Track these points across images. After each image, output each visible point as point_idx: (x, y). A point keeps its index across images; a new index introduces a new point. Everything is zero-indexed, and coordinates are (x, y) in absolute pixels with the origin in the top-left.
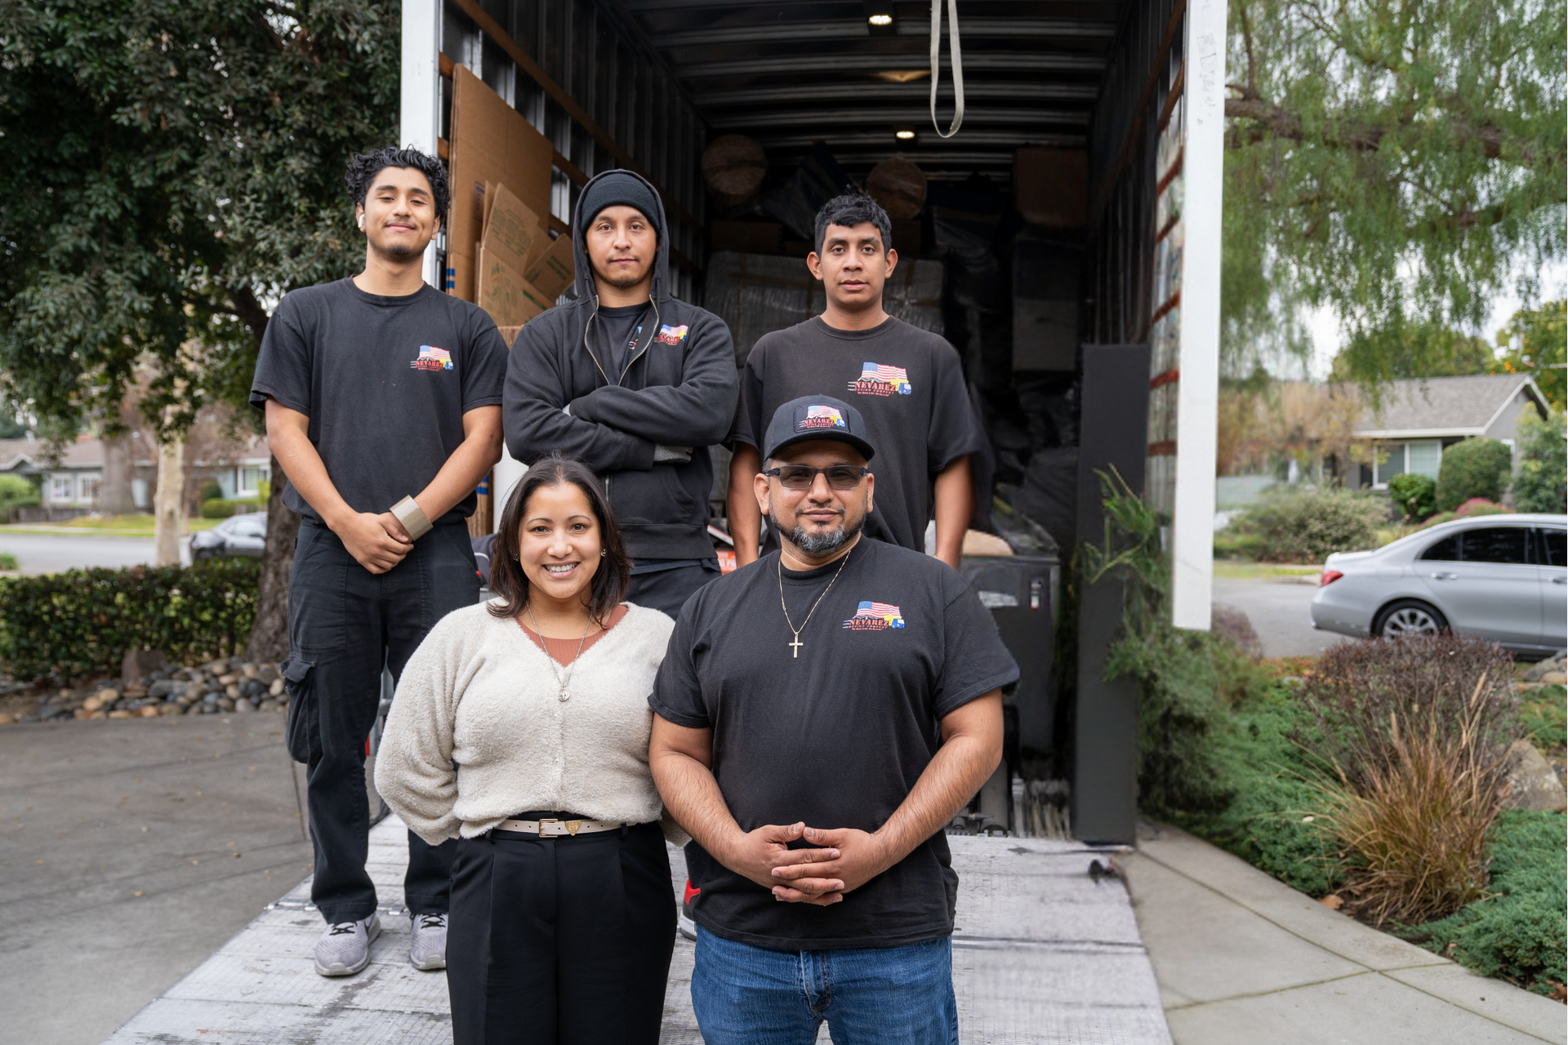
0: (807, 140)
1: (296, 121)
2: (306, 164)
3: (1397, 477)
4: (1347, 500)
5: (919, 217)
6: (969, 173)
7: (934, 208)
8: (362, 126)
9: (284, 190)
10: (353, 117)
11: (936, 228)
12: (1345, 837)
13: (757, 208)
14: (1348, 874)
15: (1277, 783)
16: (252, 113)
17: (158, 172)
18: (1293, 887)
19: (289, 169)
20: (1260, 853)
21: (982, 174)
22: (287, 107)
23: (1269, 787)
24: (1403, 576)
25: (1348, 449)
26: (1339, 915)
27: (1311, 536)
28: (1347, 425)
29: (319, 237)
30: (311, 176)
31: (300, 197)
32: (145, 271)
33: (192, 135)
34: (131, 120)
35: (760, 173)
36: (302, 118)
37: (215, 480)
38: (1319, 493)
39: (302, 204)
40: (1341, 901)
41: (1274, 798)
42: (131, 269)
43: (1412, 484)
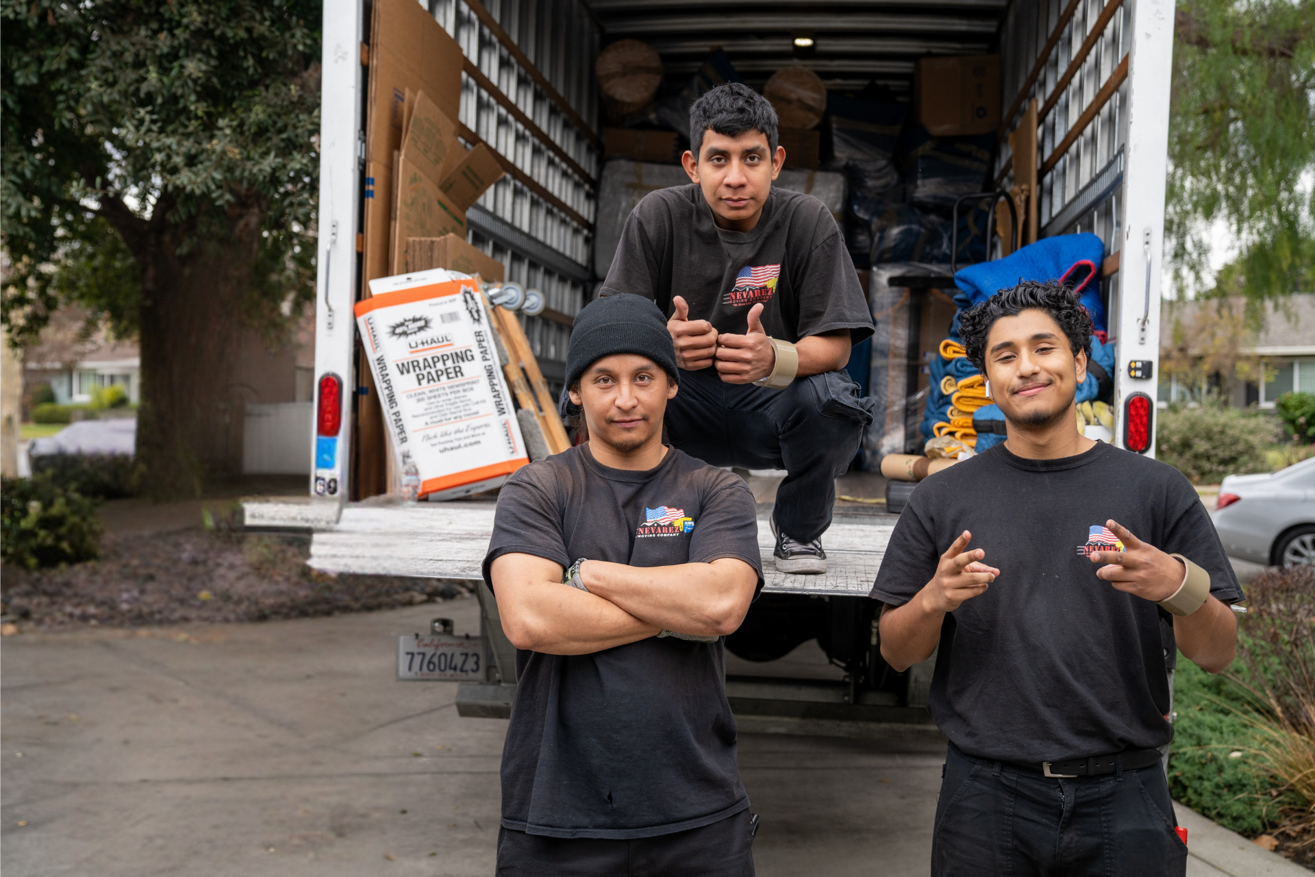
0: (703, 46)
1: (193, 22)
2: (204, 67)
3: (1285, 396)
4: (1233, 419)
5: (817, 128)
6: (866, 82)
7: (834, 118)
8: (262, 29)
9: (179, 92)
10: (252, 18)
11: (835, 139)
12: (1283, 775)
13: (652, 116)
14: (1285, 814)
15: (1199, 716)
16: (146, 11)
17: (44, 69)
18: (1223, 825)
19: (186, 73)
20: (1185, 788)
21: (880, 82)
22: (182, 5)
23: (1191, 720)
24: (1305, 501)
25: (1233, 366)
26: (1276, 857)
27: (1197, 456)
28: (1233, 341)
29: (217, 145)
30: (208, 79)
31: (198, 101)
32: (28, 174)
33: (81, 31)
34: (17, 13)
35: (656, 80)
36: (199, 19)
37: (48, 385)
38: (1206, 412)
39: (200, 109)
40: (1276, 843)
41: (1197, 731)
42: (14, 171)
43: (1302, 403)
